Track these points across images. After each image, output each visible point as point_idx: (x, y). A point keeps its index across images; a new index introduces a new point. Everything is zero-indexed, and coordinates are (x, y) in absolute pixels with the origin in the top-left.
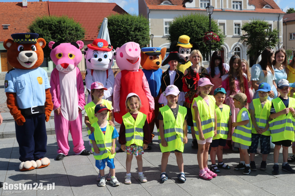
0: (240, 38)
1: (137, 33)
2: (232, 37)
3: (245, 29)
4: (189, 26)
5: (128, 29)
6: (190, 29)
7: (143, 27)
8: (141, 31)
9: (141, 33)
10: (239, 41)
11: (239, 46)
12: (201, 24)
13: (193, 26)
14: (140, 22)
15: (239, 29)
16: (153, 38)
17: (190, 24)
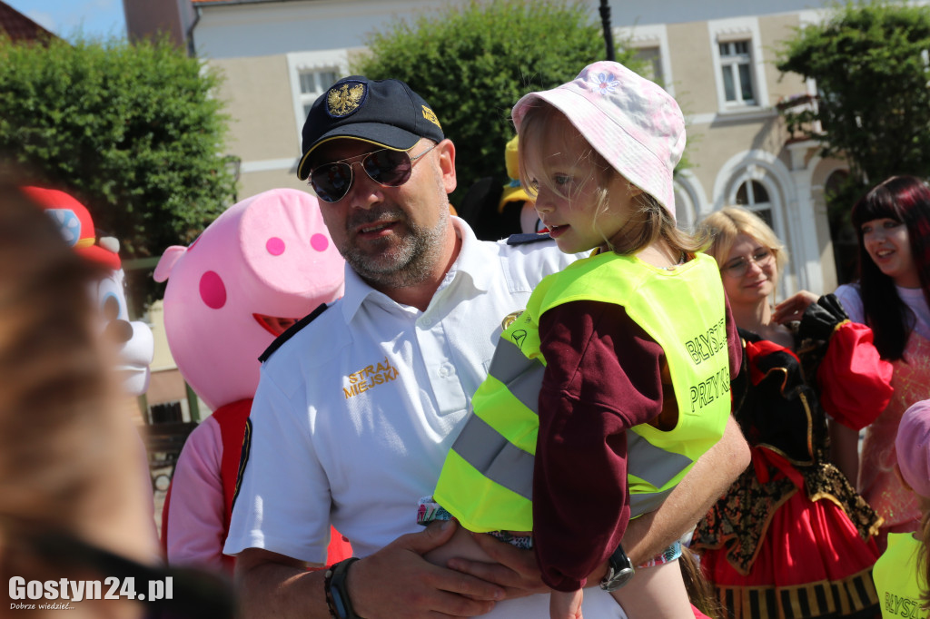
0: (757, 127)
1: (146, 154)
2: (715, 125)
3: (799, 62)
4: (466, 81)
5: (88, 132)
6: (473, 96)
7: (183, 116)
8: (172, 139)
9: (175, 149)
10: (758, 142)
11: (759, 175)
12: (534, 61)
13: (488, 81)
14: (159, 84)
15: (746, 71)
16: (237, 174)
17: (473, 70)
